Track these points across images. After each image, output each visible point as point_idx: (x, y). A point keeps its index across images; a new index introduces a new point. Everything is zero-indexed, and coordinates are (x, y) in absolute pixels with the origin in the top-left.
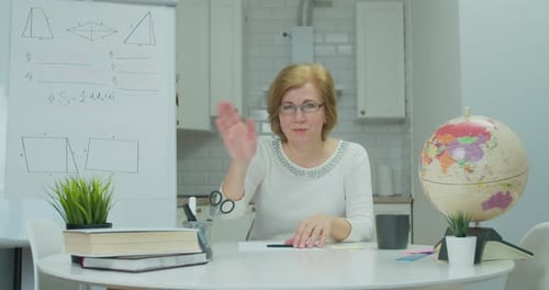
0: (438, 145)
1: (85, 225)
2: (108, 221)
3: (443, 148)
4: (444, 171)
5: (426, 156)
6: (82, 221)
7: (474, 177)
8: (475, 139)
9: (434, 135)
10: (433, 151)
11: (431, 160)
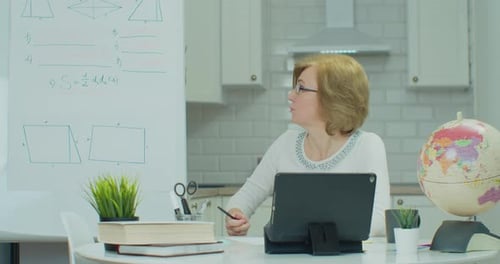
0: (437, 148)
1: (117, 218)
2: (135, 215)
3: (442, 151)
4: (445, 172)
5: (426, 158)
6: (114, 215)
7: (471, 175)
8: (469, 142)
9: (431, 139)
10: (433, 154)
11: (432, 163)
